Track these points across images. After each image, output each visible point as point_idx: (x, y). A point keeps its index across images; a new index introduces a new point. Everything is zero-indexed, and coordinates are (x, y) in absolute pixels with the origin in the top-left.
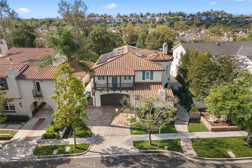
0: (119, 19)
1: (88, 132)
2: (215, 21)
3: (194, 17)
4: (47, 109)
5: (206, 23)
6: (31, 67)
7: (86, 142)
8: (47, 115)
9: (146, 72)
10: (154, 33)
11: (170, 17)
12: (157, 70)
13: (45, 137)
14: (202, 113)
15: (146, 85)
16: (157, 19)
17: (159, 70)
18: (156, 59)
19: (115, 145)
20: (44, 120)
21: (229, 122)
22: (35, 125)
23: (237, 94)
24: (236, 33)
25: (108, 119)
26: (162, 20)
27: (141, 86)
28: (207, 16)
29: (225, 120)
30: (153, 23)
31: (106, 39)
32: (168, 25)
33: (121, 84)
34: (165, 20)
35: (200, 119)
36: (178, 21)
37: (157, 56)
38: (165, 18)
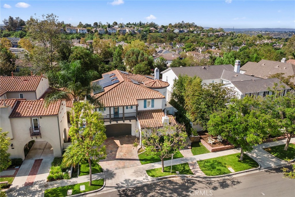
0: (82, 29)
1: (97, 168)
2: (188, 34)
3: (167, 29)
4: (39, 149)
5: (179, 36)
6: (23, 102)
7: (98, 178)
8: (42, 154)
9: (147, 101)
10: (133, 51)
11: (142, 29)
12: (158, 98)
13: (51, 179)
14: (201, 136)
15: (149, 113)
16: (127, 31)
17: (160, 98)
18: (154, 86)
19: (127, 178)
20: (42, 161)
21: (224, 142)
22: (32, 168)
23: (231, 118)
24: (209, 48)
25: (114, 151)
26: (133, 32)
27: (143, 115)
28: (179, 29)
29: (221, 141)
30: (123, 35)
31: (89, 63)
32: (140, 38)
33: (124, 113)
34: (136, 32)
35: (200, 142)
36: (150, 33)
37: (154, 84)
38: (136, 29)
